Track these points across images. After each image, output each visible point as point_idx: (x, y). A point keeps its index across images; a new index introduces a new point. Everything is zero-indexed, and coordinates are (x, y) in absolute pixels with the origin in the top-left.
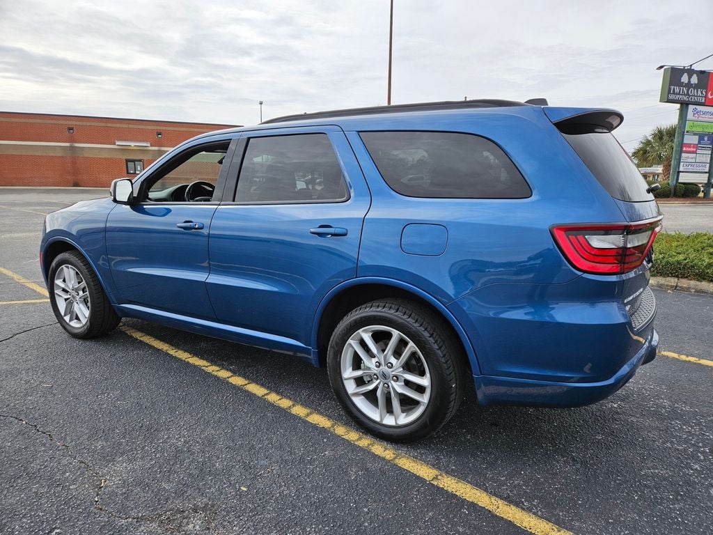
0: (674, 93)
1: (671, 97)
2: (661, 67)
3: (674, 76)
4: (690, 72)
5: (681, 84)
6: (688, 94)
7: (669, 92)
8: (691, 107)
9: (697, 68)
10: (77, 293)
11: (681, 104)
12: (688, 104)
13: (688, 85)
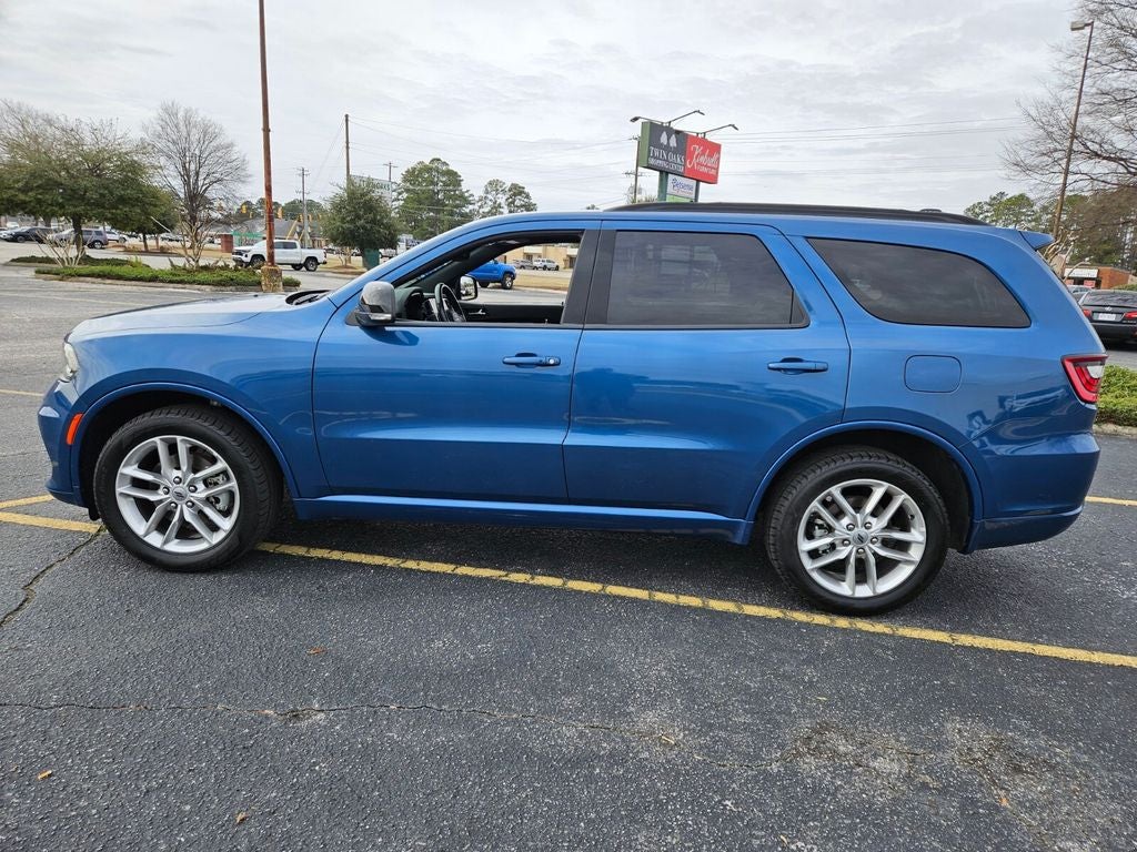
0: (654, 157)
1: (652, 161)
2: (636, 119)
3: (653, 131)
4: (670, 131)
5: (660, 146)
6: (667, 160)
7: (649, 156)
8: (671, 177)
9: (676, 126)
10: (192, 487)
11: (661, 172)
12: (667, 173)
13: (667, 148)
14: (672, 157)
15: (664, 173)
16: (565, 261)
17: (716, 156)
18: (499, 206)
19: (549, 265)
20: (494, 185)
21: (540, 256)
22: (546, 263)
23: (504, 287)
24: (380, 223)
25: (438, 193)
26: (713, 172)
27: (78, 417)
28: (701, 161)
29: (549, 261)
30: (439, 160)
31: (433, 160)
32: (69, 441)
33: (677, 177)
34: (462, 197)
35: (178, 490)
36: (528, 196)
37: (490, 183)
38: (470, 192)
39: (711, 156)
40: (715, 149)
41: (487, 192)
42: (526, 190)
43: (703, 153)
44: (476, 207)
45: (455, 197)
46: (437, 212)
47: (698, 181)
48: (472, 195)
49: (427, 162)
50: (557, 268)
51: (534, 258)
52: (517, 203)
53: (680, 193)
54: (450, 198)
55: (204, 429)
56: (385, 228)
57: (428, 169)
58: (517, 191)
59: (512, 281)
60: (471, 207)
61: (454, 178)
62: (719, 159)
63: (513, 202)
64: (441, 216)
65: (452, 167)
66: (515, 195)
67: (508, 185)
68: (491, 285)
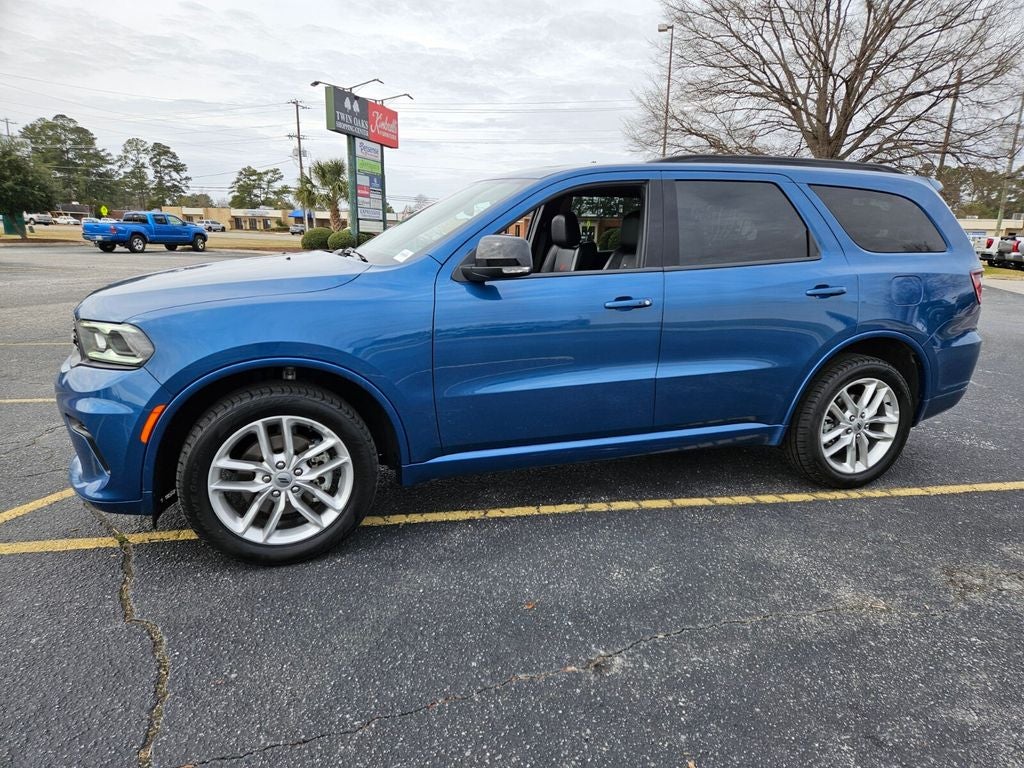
0: (340, 120)
1: (340, 125)
2: (316, 83)
3: (337, 97)
5: (344, 110)
6: (353, 125)
7: (336, 119)
8: (357, 140)
9: (357, 92)
10: (297, 471)
11: (348, 135)
12: (354, 137)
13: (352, 113)
14: (357, 122)
15: (351, 137)
16: (230, 222)
17: (394, 122)
18: (143, 165)
19: (214, 226)
20: (133, 144)
21: (201, 218)
22: (210, 225)
23: (196, 249)
24: (32, 185)
25: (67, 151)
26: (393, 137)
27: (159, 409)
28: (381, 127)
29: (213, 223)
30: (63, 116)
31: (56, 117)
32: (144, 438)
33: (364, 141)
34: (97, 155)
35: (282, 476)
36: (174, 156)
37: (129, 142)
38: (107, 152)
39: (390, 122)
40: (392, 116)
41: (126, 151)
42: (171, 150)
43: (383, 120)
44: (115, 167)
45: (88, 157)
46: (70, 171)
47: (382, 145)
48: (109, 154)
49: (50, 118)
50: (223, 229)
51: (196, 220)
52: (163, 163)
53: (368, 156)
54: (82, 157)
55: (316, 405)
56: (40, 189)
57: (52, 127)
58: (161, 150)
59: (203, 243)
60: (109, 167)
61: (84, 137)
62: (397, 125)
63: (158, 162)
64: (74, 176)
65: (80, 125)
66: (159, 154)
67: (150, 144)
68: (179, 247)
